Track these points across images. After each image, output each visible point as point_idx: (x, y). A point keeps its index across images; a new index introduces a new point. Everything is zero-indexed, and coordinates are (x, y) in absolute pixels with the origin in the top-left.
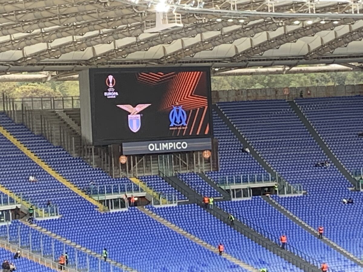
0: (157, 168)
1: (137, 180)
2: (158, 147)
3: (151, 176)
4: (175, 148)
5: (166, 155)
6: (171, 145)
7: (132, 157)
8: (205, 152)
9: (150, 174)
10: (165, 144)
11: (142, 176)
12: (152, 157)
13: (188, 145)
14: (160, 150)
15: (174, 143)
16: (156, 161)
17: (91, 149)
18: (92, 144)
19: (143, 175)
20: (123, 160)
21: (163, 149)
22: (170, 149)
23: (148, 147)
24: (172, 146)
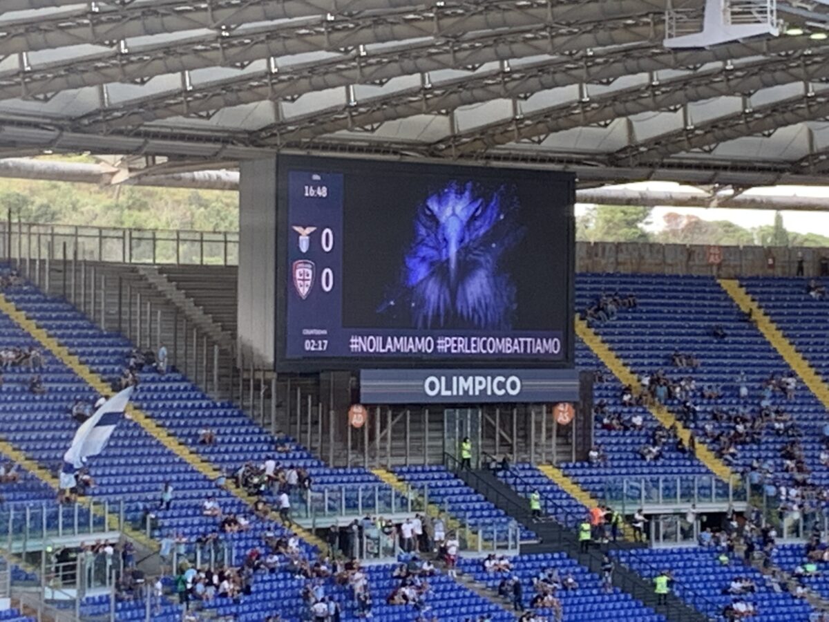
0: (440, 443)
1: (391, 475)
2: (449, 387)
3: (423, 465)
4: (489, 393)
5: (464, 410)
6: (480, 383)
7: (378, 411)
8: (561, 407)
9: (421, 461)
10: (466, 380)
11: (401, 466)
12: (430, 413)
13: (522, 386)
14: (452, 396)
15: (489, 378)
16: (439, 426)
17: (268, 383)
18: (272, 368)
19: (401, 461)
20: (358, 417)
21: (461, 393)
22: (477, 393)
23: (423, 386)
24: (482, 387)
